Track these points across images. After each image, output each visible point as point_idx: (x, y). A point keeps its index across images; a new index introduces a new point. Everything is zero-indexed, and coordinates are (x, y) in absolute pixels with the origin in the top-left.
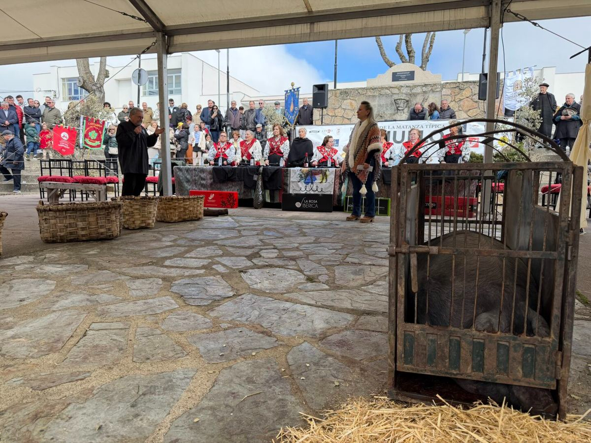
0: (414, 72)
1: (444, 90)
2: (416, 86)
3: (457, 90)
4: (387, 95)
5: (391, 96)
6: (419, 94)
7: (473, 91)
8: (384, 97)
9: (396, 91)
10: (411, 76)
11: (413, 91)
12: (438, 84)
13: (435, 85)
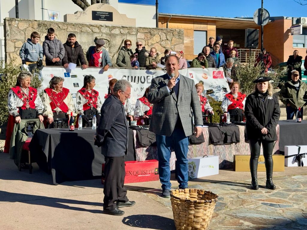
0: (112, 13)
1: (139, 34)
2: (114, 28)
3: (149, 35)
4: (88, 33)
5: (92, 34)
6: (117, 35)
7: (161, 37)
8: (85, 35)
9: (96, 30)
10: (109, 17)
11: (113, 32)
12: (134, 27)
13: (130, 28)
